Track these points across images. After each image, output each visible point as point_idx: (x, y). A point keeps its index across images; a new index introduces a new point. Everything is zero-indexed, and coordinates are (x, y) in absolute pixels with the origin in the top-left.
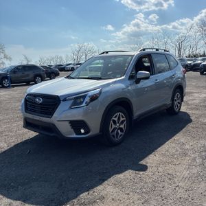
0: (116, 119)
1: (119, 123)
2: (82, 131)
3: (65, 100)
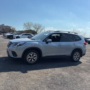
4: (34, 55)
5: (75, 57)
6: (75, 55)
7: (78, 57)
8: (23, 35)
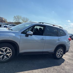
4: (8, 51)
5: (58, 53)
6: (58, 52)
7: (61, 54)
8: (10, 25)
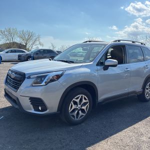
0: (78, 101)
1: (80, 104)
2: (40, 108)
3: (29, 78)
4: (84, 101)
